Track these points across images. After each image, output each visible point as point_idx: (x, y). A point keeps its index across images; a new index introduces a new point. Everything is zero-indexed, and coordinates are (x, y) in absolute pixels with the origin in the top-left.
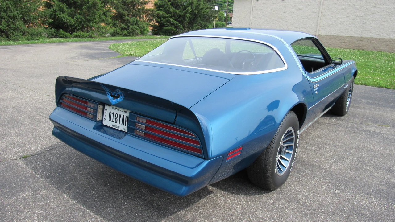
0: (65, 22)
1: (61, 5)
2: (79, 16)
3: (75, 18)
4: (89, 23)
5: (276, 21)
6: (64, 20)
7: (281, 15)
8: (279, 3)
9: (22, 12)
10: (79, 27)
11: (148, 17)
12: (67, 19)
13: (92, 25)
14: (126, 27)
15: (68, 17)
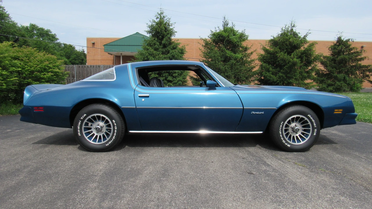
0: (269, 79)
1: (268, 67)
2: (280, 74)
3: (277, 76)
4: (289, 80)
6: (268, 77)
9: (235, 72)
10: (281, 83)
11: (361, 73)
12: (270, 77)
13: (291, 81)
14: (333, 83)
15: (272, 76)
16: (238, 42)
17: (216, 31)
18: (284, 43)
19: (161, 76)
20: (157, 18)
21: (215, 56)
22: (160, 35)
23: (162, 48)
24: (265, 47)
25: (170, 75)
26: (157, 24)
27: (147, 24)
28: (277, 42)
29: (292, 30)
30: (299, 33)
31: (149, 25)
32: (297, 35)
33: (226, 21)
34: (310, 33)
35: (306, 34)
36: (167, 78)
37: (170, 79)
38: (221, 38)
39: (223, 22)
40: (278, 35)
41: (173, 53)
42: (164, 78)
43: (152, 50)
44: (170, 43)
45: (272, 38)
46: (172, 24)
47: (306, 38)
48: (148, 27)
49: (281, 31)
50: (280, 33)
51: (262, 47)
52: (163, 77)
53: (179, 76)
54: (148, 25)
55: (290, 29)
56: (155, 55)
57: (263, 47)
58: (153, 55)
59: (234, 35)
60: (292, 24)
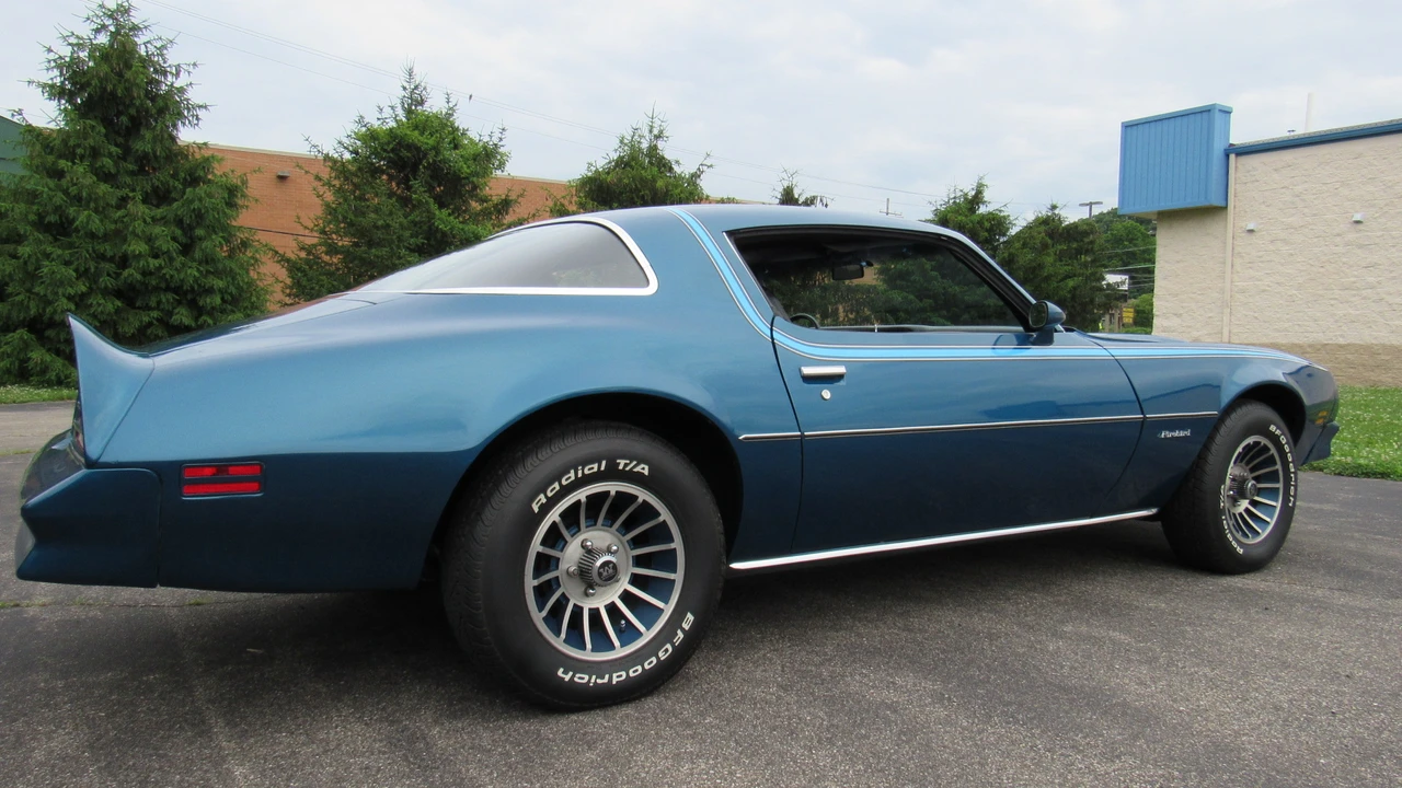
5: (1332, 302)
7: (1353, 279)
8: (1338, 235)
16: (476, 174)
17: (384, 120)
18: (634, 195)
19: (138, 304)
20: (97, 31)
21: (388, 226)
22: (119, 114)
23: (132, 173)
24: (563, 205)
25: (179, 303)
26: (104, 55)
27: (50, 50)
28: (608, 188)
29: (653, 149)
30: (677, 162)
31: (60, 58)
32: (671, 169)
33: (416, 88)
34: (711, 166)
35: (699, 169)
36: (170, 314)
37: (187, 321)
38: (405, 153)
39: (405, 88)
40: (610, 163)
41: (200, 200)
42: (155, 314)
43: (89, 180)
44: (174, 154)
45: (590, 174)
46: (178, 68)
47: (698, 181)
48: (53, 64)
49: (616, 150)
50: (615, 156)
51: (550, 203)
52: (148, 308)
53: (229, 307)
54: (52, 56)
55: (645, 145)
56: (101, 203)
57: (555, 205)
58: (92, 205)
59: (456, 147)
60: (652, 127)
